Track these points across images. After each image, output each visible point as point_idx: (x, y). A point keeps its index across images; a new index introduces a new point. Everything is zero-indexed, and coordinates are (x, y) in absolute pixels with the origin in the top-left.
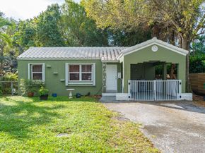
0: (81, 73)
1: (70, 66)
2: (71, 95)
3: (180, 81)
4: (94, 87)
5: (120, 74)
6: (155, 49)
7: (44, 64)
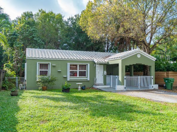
0: (78, 71)
1: (71, 65)
2: (80, 87)
3: (152, 77)
4: (88, 81)
5: (105, 72)
6: (139, 56)
7: (50, 63)
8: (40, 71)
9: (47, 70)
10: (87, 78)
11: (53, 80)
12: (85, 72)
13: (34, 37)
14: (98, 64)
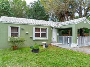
2: (44, 46)
4: (47, 40)
5: (58, 34)
6: (85, 22)
7: (20, 27)
8: (11, 33)
9: (17, 32)
10: (47, 37)
11: (22, 41)
12: (45, 33)
13: (8, 11)
14: (54, 28)
